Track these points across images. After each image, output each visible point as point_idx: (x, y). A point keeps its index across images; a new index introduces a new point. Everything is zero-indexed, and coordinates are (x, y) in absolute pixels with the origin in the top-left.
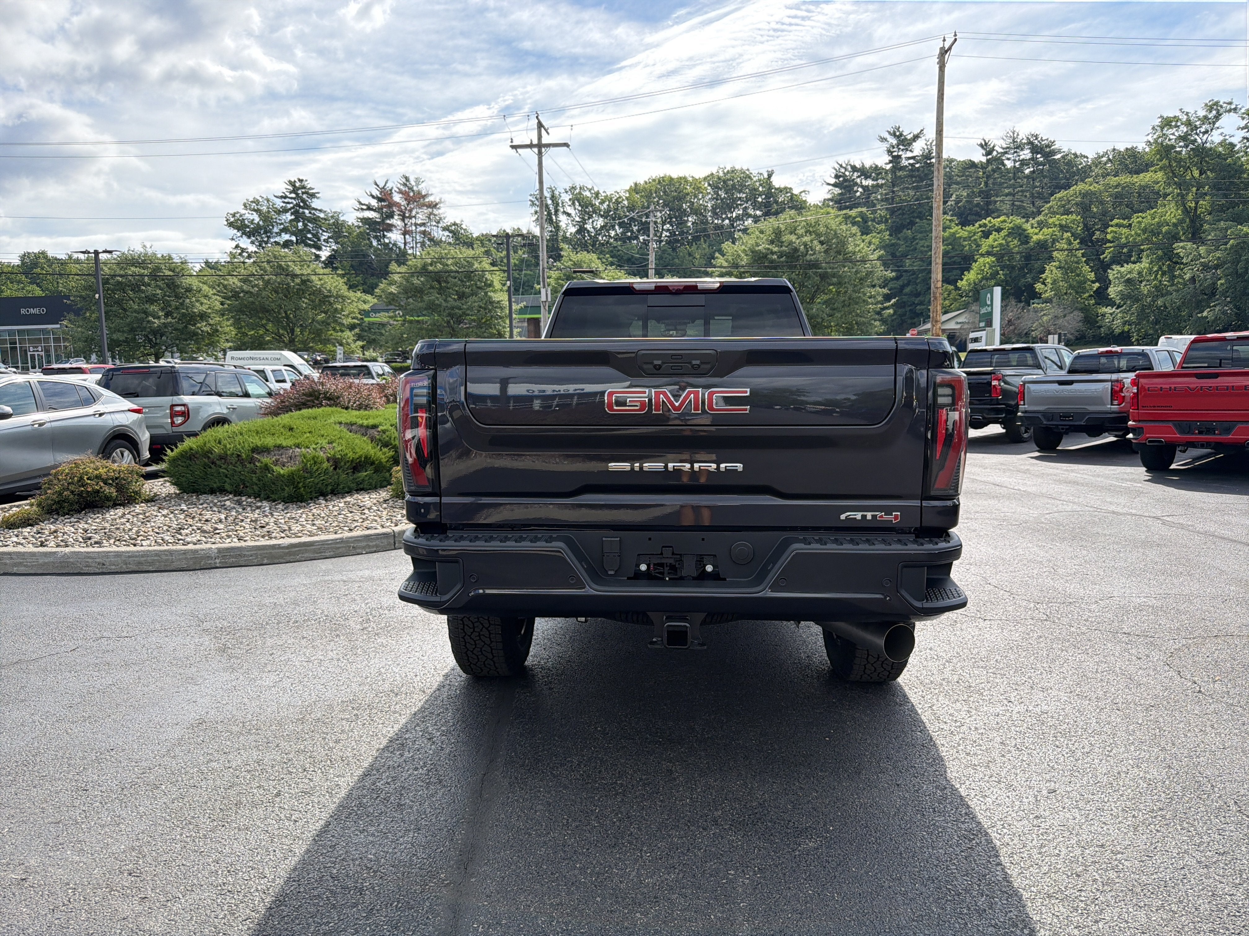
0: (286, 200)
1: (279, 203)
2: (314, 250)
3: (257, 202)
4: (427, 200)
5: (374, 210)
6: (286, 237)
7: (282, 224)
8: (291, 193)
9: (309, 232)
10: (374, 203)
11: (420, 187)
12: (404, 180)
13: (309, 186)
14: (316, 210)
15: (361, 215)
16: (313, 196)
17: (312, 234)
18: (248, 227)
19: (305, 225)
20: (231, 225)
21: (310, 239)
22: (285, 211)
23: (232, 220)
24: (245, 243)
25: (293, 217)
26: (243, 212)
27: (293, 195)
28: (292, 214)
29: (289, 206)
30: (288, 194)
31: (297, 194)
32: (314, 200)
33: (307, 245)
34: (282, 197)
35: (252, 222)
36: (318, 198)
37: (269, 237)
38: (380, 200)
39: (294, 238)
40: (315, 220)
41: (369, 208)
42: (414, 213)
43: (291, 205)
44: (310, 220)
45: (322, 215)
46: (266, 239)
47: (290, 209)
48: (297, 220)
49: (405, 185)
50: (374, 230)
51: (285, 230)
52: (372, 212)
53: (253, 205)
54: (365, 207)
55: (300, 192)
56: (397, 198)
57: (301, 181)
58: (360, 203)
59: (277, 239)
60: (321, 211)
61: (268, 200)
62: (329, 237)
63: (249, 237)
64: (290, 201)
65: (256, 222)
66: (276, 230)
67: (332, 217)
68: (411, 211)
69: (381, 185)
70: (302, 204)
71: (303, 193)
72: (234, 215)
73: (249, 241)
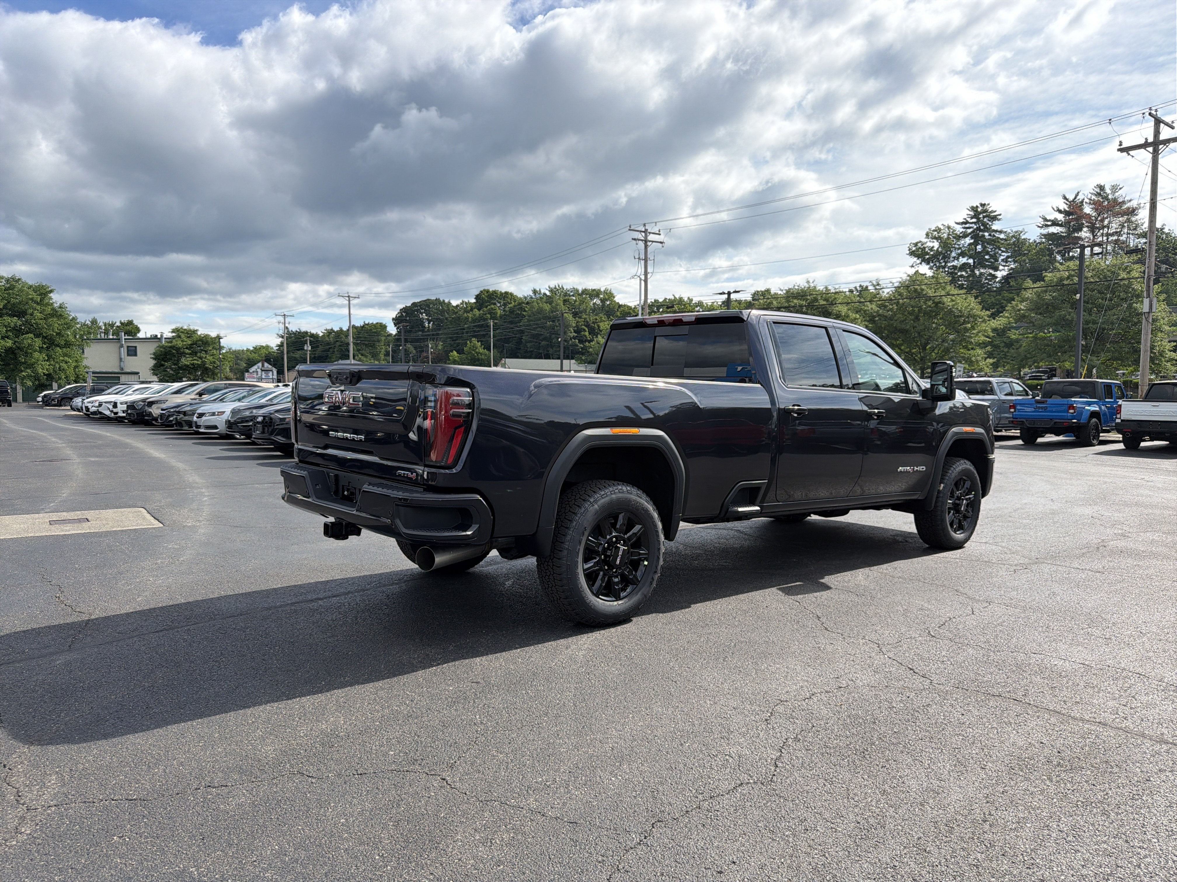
0: (967, 226)
1: (959, 229)
2: (991, 271)
3: (938, 230)
4: (1125, 207)
5: (1061, 225)
6: (963, 260)
7: (960, 248)
8: (972, 218)
9: (988, 253)
10: (1060, 217)
11: (1117, 194)
12: (1098, 190)
13: (990, 210)
14: (996, 231)
15: (1045, 231)
16: (994, 218)
17: (990, 255)
18: (928, 254)
19: (984, 247)
20: (912, 253)
21: (987, 260)
22: (965, 236)
23: (914, 249)
24: (925, 269)
25: (972, 241)
26: (924, 240)
27: (974, 220)
28: (972, 238)
29: (969, 231)
30: (969, 219)
31: (978, 219)
32: (996, 222)
33: (985, 267)
34: (963, 223)
35: (932, 249)
36: (999, 220)
37: (946, 262)
38: (1067, 213)
39: (971, 261)
40: (994, 242)
41: (1055, 223)
42: (1106, 222)
43: (971, 230)
44: (990, 242)
45: (1002, 236)
46: (943, 264)
47: (970, 234)
48: (975, 244)
49: (1098, 194)
50: (1057, 246)
51: (963, 254)
52: (1058, 228)
53: (934, 234)
54: (1049, 223)
55: (981, 216)
56: (1088, 210)
57: (983, 205)
58: (1045, 220)
59: (955, 263)
60: (1001, 232)
61: (949, 227)
62: (1008, 257)
63: (928, 264)
64: (971, 225)
65: (935, 249)
66: (953, 254)
67: (1013, 236)
68: (1102, 221)
69: (1071, 197)
70: (982, 227)
71: (984, 217)
72: (916, 244)
73: (928, 266)
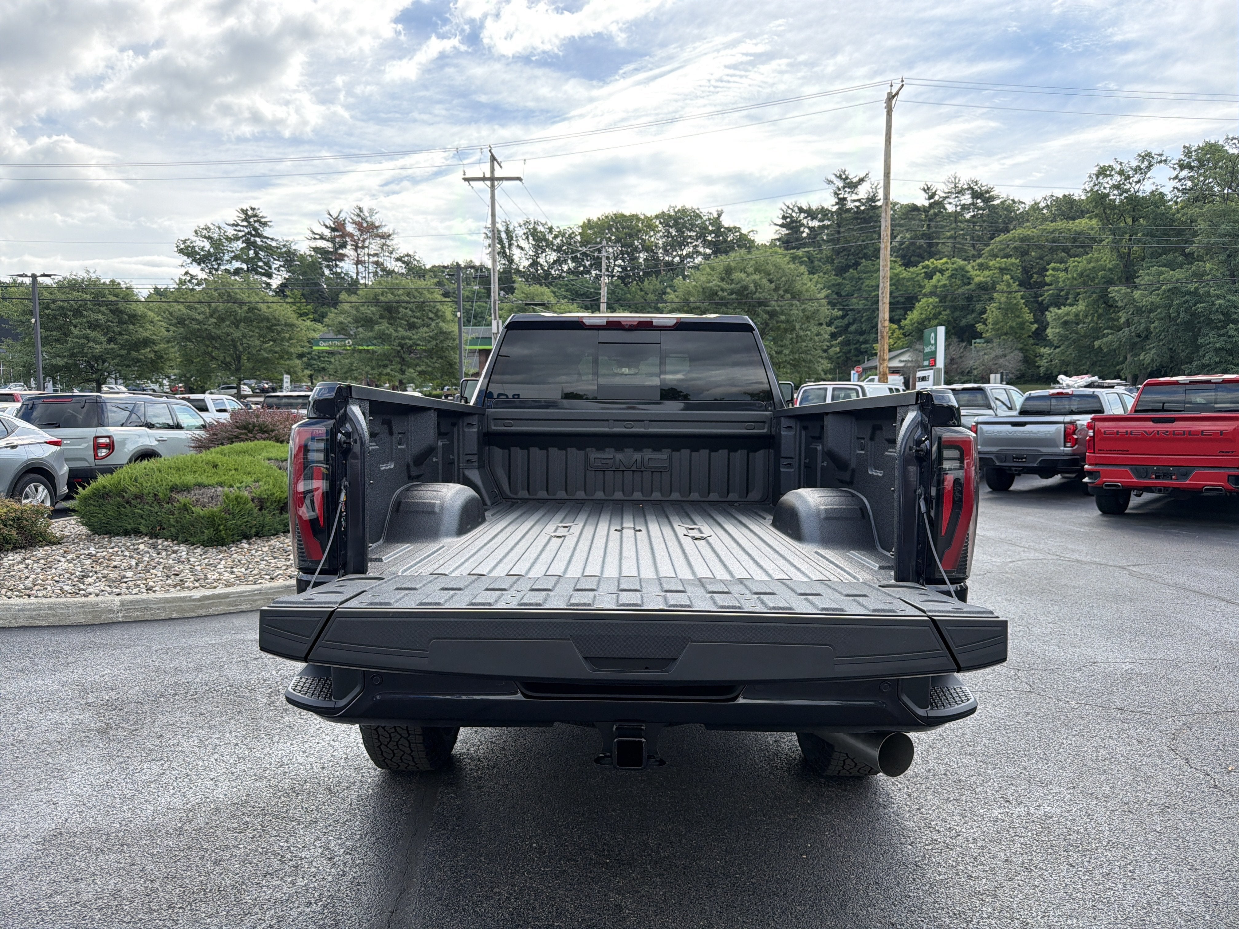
0: (238, 228)
1: (231, 232)
2: (264, 279)
3: (207, 229)
4: (380, 231)
5: (328, 240)
6: (237, 264)
7: (233, 251)
8: (243, 221)
9: (260, 259)
10: (327, 233)
11: (373, 218)
12: (358, 211)
13: (261, 215)
14: (268, 238)
15: (314, 244)
16: (265, 224)
17: (264, 262)
18: (199, 254)
19: (256, 253)
20: (181, 251)
21: (261, 267)
22: (237, 238)
23: (182, 246)
24: (196, 270)
25: (244, 245)
26: (194, 238)
27: (245, 224)
28: (243, 242)
29: (241, 234)
30: (239, 222)
31: (249, 222)
32: (266, 228)
33: (258, 273)
34: (233, 225)
35: (202, 249)
36: (270, 227)
37: (219, 265)
38: (333, 230)
39: (245, 266)
40: (267, 248)
41: (322, 238)
42: (367, 244)
43: (243, 233)
44: (261, 248)
45: (274, 244)
46: (216, 267)
47: (242, 237)
48: (248, 248)
49: (358, 215)
50: (326, 260)
51: (236, 258)
52: (325, 242)
53: (204, 233)
54: (318, 237)
55: (252, 220)
56: (350, 228)
57: (253, 209)
58: (314, 233)
59: (228, 267)
60: (272, 239)
61: (219, 228)
62: (281, 266)
63: (199, 264)
64: (242, 229)
65: (206, 249)
66: (226, 257)
67: (284, 246)
68: (364, 241)
69: (335, 216)
70: (253, 232)
71: (255, 221)
72: (184, 242)
73: (200, 267)
